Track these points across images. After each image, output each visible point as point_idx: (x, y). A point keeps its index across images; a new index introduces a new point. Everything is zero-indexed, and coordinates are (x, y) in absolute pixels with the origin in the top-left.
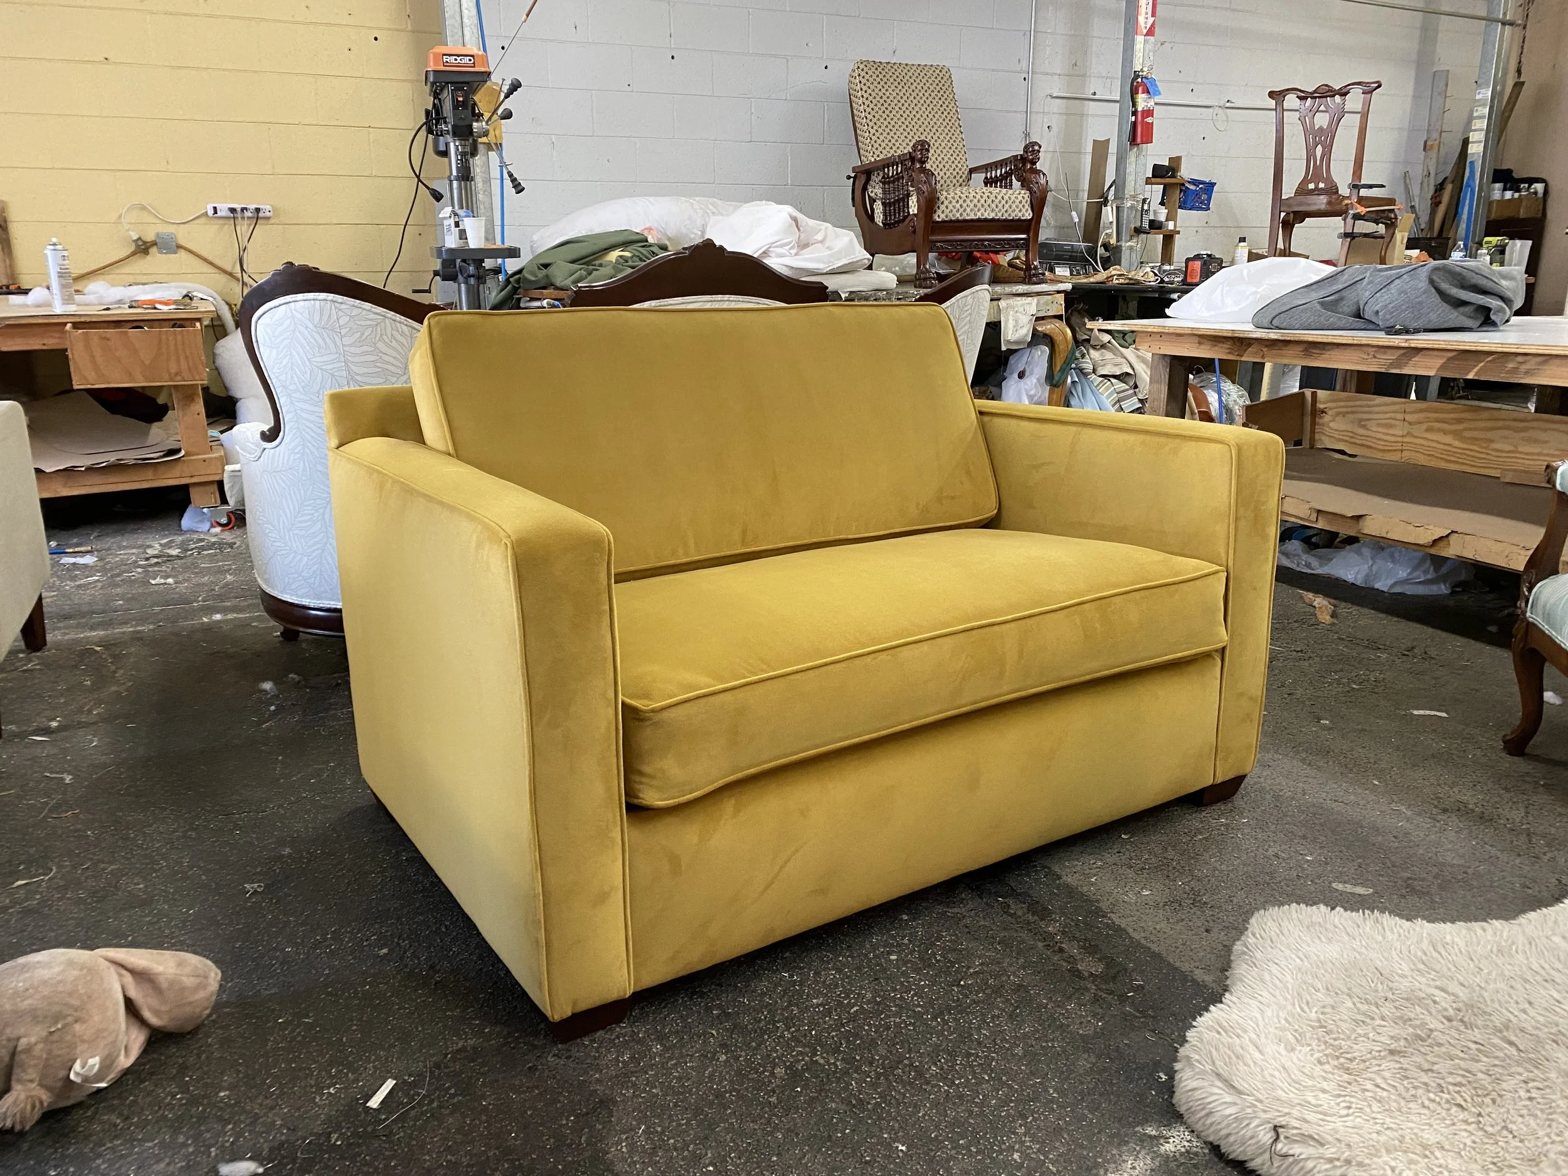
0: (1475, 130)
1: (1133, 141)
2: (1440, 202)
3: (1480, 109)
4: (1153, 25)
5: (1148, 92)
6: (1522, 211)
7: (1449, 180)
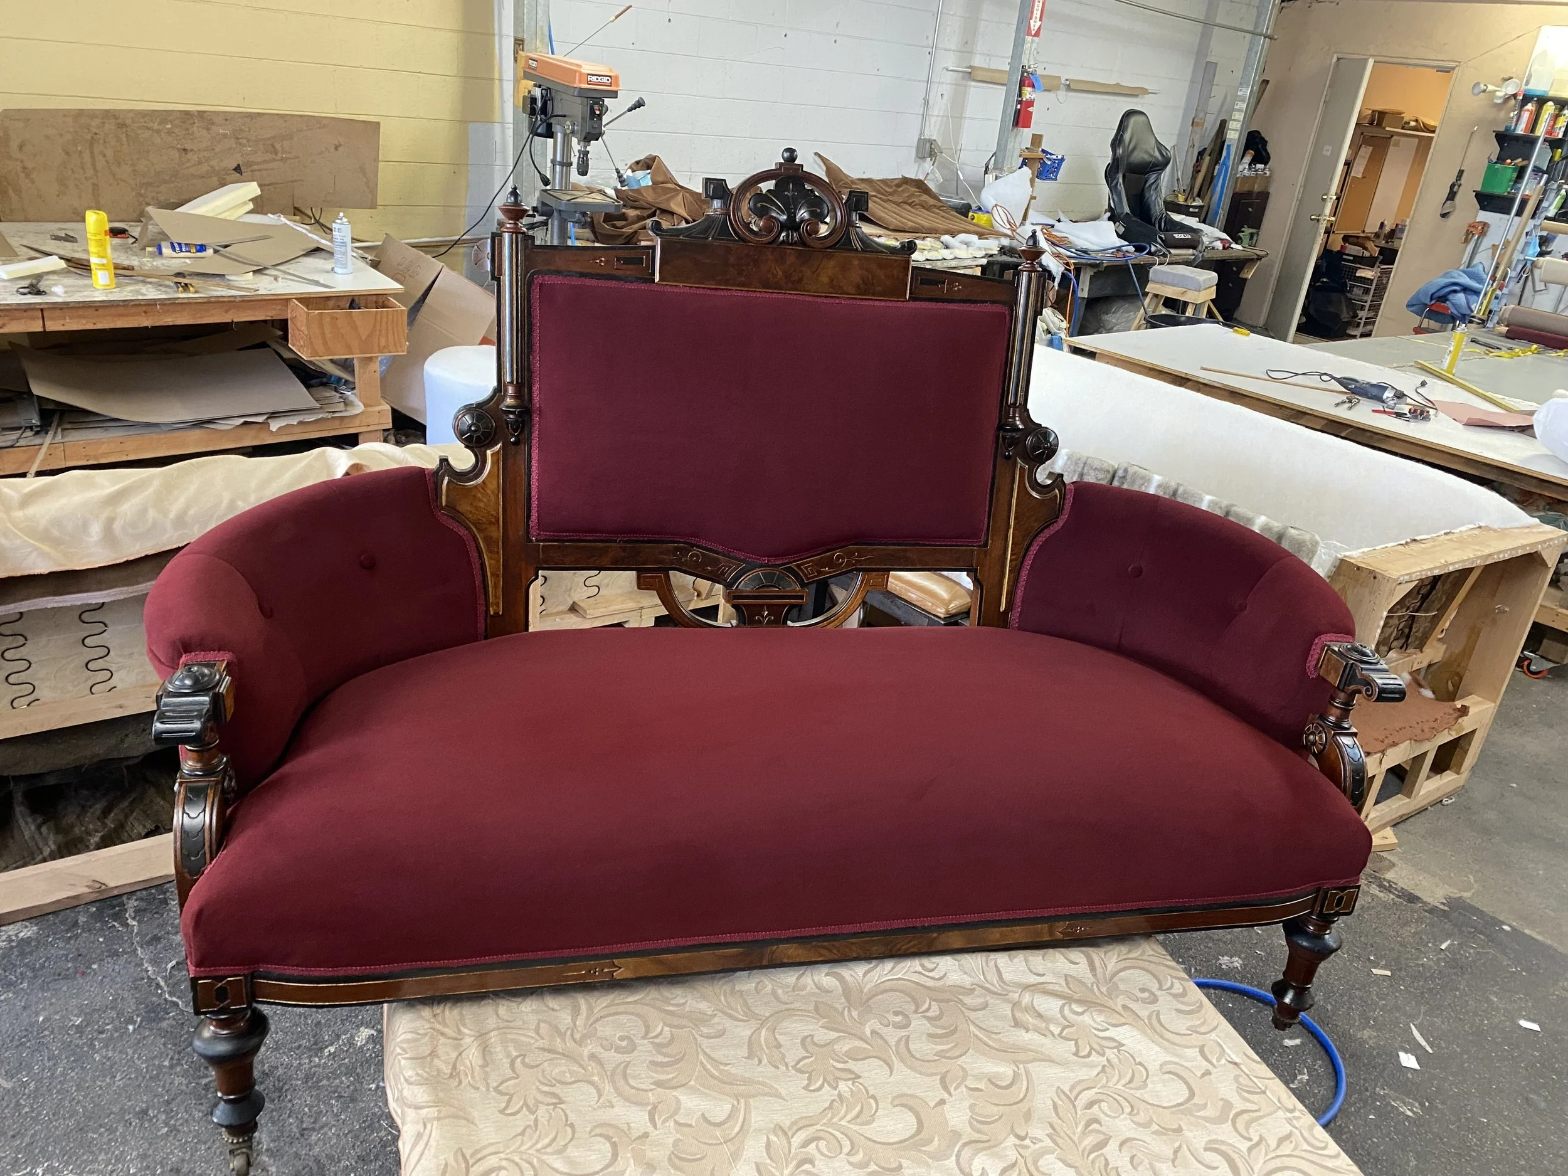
0: (1234, 120)
1: (1016, 123)
2: (1199, 171)
3: (1240, 103)
4: (1039, 28)
5: (1033, 86)
6: (1256, 186)
7: (1208, 152)
